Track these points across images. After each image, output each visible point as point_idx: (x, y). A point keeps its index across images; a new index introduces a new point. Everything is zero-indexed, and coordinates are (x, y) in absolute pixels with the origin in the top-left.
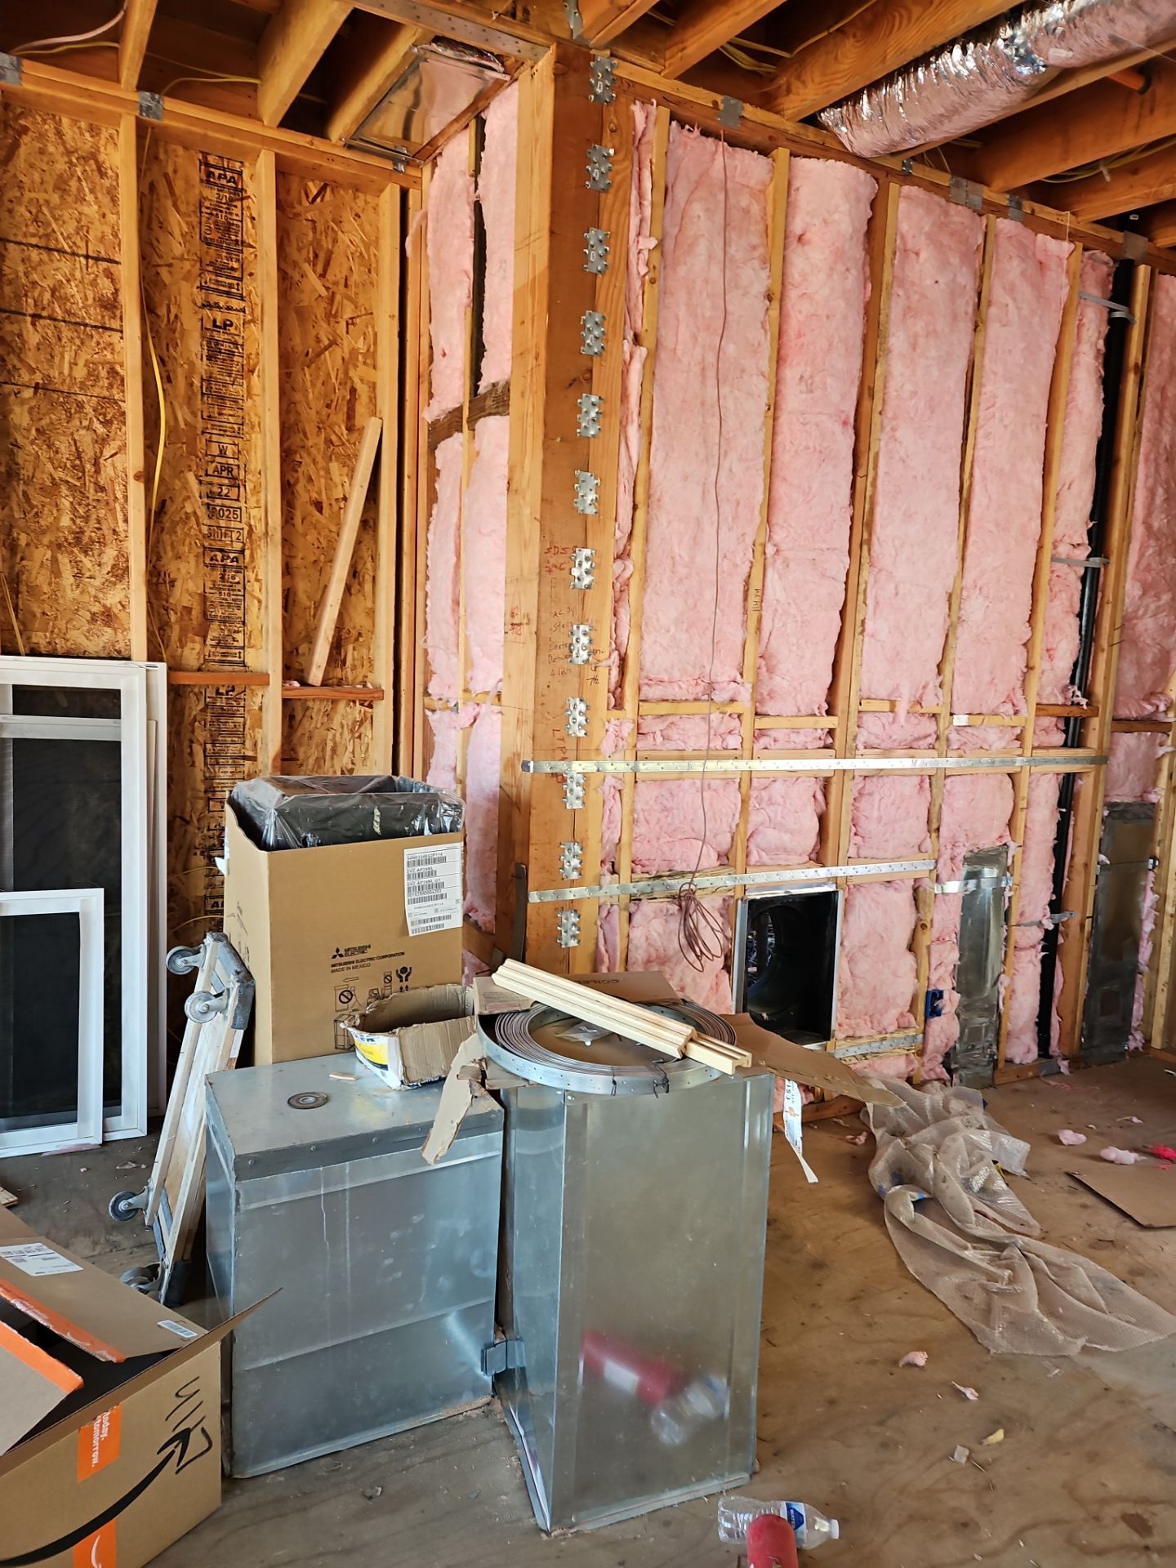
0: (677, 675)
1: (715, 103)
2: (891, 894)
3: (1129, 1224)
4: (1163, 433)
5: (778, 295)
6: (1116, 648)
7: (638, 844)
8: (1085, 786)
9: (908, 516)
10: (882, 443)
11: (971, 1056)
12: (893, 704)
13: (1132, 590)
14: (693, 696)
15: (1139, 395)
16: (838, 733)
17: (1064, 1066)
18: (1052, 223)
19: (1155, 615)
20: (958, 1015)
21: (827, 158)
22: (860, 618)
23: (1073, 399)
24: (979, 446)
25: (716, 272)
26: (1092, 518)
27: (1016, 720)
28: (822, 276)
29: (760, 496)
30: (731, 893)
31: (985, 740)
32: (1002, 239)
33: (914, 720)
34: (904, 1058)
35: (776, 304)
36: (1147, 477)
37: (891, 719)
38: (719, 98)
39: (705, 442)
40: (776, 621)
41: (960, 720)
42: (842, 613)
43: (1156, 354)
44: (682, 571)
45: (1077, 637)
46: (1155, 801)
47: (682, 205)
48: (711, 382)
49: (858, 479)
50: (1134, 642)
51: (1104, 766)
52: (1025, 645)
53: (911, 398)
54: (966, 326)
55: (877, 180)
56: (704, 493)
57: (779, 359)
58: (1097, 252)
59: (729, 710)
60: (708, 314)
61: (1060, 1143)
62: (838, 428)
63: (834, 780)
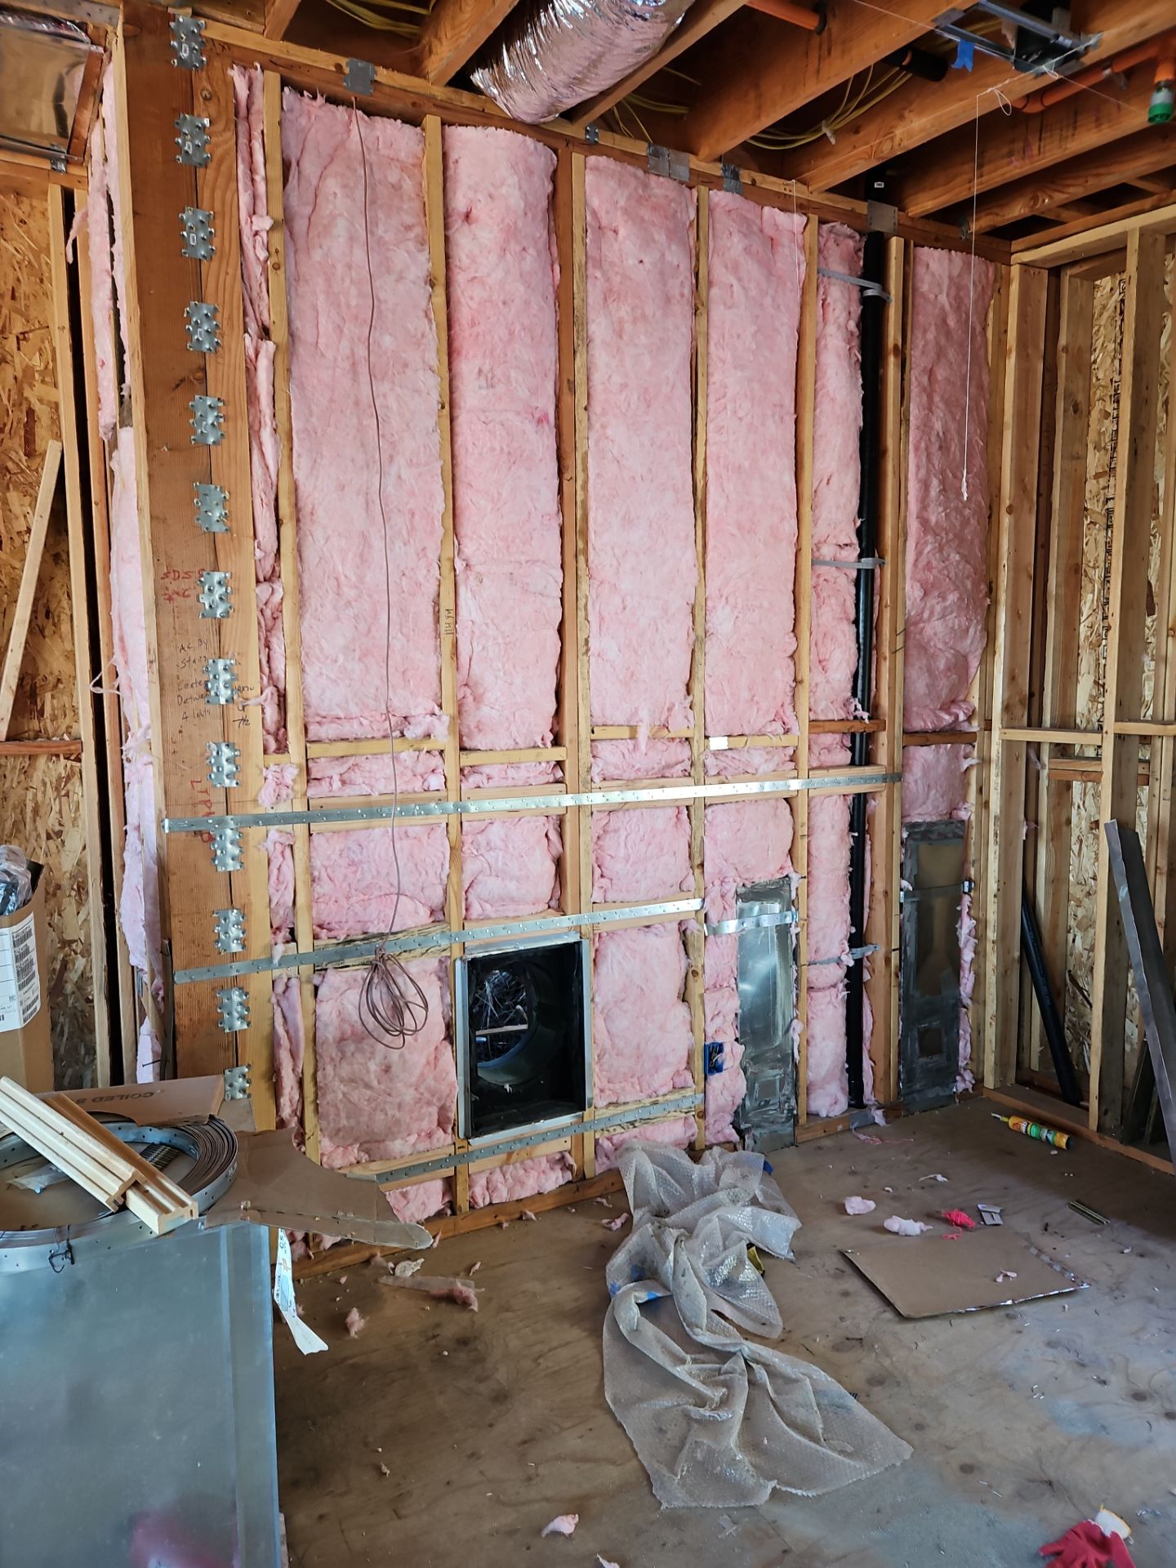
0: (354, 710)
1: (339, 67)
2: (651, 939)
3: (889, 1315)
4: (934, 419)
5: (442, 280)
6: (900, 656)
7: (323, 906)
8: (878, 807)
9: (628, 521)
10: (591, 443)
11: (765, 1113)
12: (633, 730)
13: (912, 591)
14: (382, 733)
15: (903, 379)
16: (567, 765)
17: (878, 1116)
18: (778, 194)
19: (943, 617)
20: (745, 1070)
21: (485, 125)
22: (582, 637)
23: (824, 386)
24: (710, 441)
25: (359, 254)
26: (860, 515)
27: (786, 740)
28: (493, 258)
29: (440, 505)
30: (447, 953)
31: (748, 763)
32: (718, 213)
33: (660, 746)
34: (681, 1122)
35: (440, 291)
36: (918, 467)
37: (631, 747)
38: (343, 61)
39: (363, 445)
40: (475, 644)
41: (718, 743)
42: (561, 630)
43: (919, 334)
44: (348, 593)
45: (854, 646)
46: (965, 818)
47: (314, 182)
48: (364, 378)
49: (565, 483)
50: (923, 648)
51: (898, 784)
52: (792, 657)
53: (621, 391)
54: (682, 310)
55: (555, 151)
56: (367, 504)
57: (451, 352)
58: (837, 225)
59: (426, 746)
60: (354, 303)
61: (845, 1212)
62: (530, 427)
63: (568, 817)
